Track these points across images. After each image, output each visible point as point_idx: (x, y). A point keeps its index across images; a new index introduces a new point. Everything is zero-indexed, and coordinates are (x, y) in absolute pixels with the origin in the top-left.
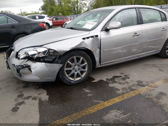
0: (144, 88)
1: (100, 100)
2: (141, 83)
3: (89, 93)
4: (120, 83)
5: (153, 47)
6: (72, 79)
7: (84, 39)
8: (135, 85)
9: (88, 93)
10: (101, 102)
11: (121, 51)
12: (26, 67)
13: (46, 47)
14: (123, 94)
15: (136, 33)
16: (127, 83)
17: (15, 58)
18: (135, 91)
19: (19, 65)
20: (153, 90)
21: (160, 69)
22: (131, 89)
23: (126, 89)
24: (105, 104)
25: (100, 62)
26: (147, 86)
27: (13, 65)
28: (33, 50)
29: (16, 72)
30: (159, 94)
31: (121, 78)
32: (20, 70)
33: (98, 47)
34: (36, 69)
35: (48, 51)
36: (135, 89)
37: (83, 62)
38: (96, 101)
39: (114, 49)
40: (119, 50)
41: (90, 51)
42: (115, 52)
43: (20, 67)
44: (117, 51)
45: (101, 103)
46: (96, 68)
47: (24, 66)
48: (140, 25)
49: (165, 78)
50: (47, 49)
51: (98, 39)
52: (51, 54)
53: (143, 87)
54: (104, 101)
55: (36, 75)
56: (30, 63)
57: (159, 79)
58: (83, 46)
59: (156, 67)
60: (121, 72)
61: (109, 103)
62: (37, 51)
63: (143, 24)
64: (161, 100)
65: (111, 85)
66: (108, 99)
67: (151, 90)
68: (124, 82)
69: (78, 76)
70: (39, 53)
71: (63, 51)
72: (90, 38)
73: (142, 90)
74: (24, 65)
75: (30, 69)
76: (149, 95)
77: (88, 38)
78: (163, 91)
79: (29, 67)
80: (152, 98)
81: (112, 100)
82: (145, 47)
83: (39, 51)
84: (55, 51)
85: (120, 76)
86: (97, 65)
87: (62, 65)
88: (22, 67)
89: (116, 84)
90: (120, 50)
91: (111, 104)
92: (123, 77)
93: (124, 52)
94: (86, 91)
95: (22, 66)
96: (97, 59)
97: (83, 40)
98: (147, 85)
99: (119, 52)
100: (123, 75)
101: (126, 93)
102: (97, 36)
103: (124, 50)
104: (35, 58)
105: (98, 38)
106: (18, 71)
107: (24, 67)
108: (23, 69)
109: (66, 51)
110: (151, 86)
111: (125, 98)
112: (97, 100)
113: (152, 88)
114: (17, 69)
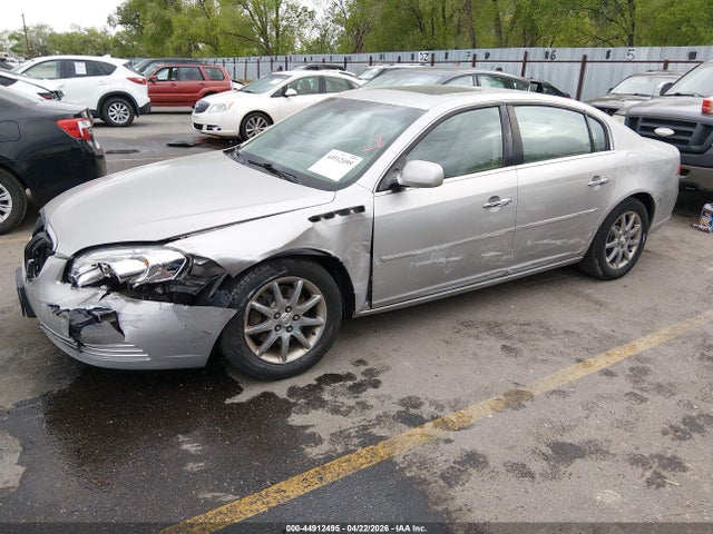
0: (418, 430)
1: (227, 491)
2: (412, 411)
3: (194, 458)
4: (336, 411)
5: (559, 242)
6: (274, 360)
7: (315, 219)
8: (387, 417)
9: (191, 455)
10: (230, 497)
11: (443, 260)
12: (105, 317)
13: (180, 248)
14: (329, 458)
15: (495, 198)
16: (364, 406)
17: (58, 283)
18: (376, 444)
19: (78, 311)
20: (448, 441)
21: (509, 344)
22: (365, 436)
23: (349, 436)
24: (241, 508)
25: (369, 297)
26: (431, 424)
27: (52, 306)
28: (132, 258)
29: (67, 334)
30: (458, 463)
31: (350, 383)
32: (80, 329)
33: (365, 246)
34: (140, 324)
35: (188, 262)
36: (382, 438)
37: (306, 295)
38: (209, 496)
39: (418, 252)
40: (437, 255)
41: (336, 259)
42: (422, 263)
43: (82, 319)
44: (429, 259)
45: (227, 503)
46: (355, 316)
47: (96, 313)
48: (513, 167)
49: (513, 387)
50: (183, 257)
51: (364, 220)
52: (196, 271)
53: (415, 426)
54: (242, 492)
55: (136, 347)
56: (116, 302)
57: (486, 393)
58: (312, 244)
59: (501, 335)
60: (359, 357)
61: (259, 503)
62: (147, 263)
63: (522, 163)
64: (458, 488)
65: (296, 419)
66: (259, 486)
67: (437, 441)
68: (352, 402)
69: (295, 343)
70: (154, 268)
71: (241, 263)
72: (337, 216)
73: (406, 443)
74: (95, 309)
75: (116, 325)
76: (422, 465)
77: (329, 216)
78: (480, 449)
79: (112, 317)
80: (428, 478)
81: (275, 487)
82: (529, 243)
83: (153, 262)
84: (211, 263)
85: (349, 376)
86: (358, 308)
87: (234, 312)
88: (91, 317)
89: (320, 411)
90: (441, 256)
91: (263, 509)
92: (360, 378)
93: (454, 261)
94: (185, 447)
95: (89, 312)
96: (359, 287)
97: (311, 224)
98: (433, 418)
99: (436, 261)
100: (363, 368)
101: (339, 456)
102: (361, 209)
103: (453, 256)
104: (137, 285)
105: (362, 216)
106: (74, 331)
107: (96, 320)
108: (91, 326)
109: (250, 262)
110: (446, 425)
111: (329, 478)
112: (213, 491)
113: (446, 432)
114: (70, 326)
